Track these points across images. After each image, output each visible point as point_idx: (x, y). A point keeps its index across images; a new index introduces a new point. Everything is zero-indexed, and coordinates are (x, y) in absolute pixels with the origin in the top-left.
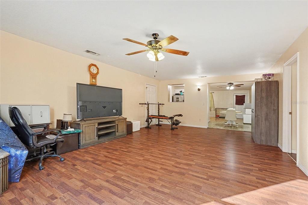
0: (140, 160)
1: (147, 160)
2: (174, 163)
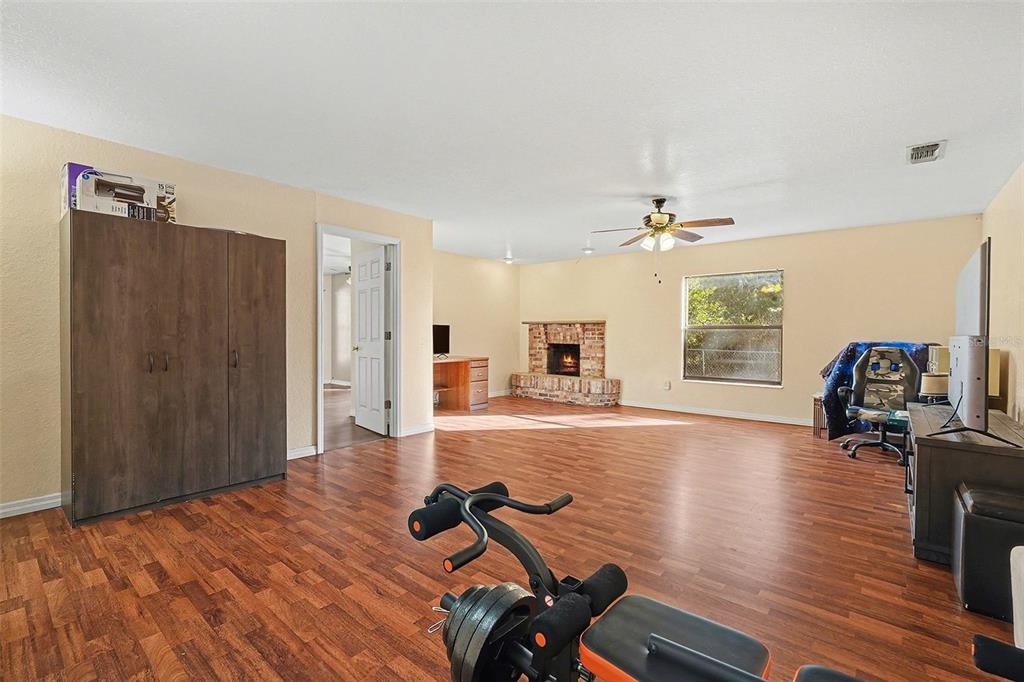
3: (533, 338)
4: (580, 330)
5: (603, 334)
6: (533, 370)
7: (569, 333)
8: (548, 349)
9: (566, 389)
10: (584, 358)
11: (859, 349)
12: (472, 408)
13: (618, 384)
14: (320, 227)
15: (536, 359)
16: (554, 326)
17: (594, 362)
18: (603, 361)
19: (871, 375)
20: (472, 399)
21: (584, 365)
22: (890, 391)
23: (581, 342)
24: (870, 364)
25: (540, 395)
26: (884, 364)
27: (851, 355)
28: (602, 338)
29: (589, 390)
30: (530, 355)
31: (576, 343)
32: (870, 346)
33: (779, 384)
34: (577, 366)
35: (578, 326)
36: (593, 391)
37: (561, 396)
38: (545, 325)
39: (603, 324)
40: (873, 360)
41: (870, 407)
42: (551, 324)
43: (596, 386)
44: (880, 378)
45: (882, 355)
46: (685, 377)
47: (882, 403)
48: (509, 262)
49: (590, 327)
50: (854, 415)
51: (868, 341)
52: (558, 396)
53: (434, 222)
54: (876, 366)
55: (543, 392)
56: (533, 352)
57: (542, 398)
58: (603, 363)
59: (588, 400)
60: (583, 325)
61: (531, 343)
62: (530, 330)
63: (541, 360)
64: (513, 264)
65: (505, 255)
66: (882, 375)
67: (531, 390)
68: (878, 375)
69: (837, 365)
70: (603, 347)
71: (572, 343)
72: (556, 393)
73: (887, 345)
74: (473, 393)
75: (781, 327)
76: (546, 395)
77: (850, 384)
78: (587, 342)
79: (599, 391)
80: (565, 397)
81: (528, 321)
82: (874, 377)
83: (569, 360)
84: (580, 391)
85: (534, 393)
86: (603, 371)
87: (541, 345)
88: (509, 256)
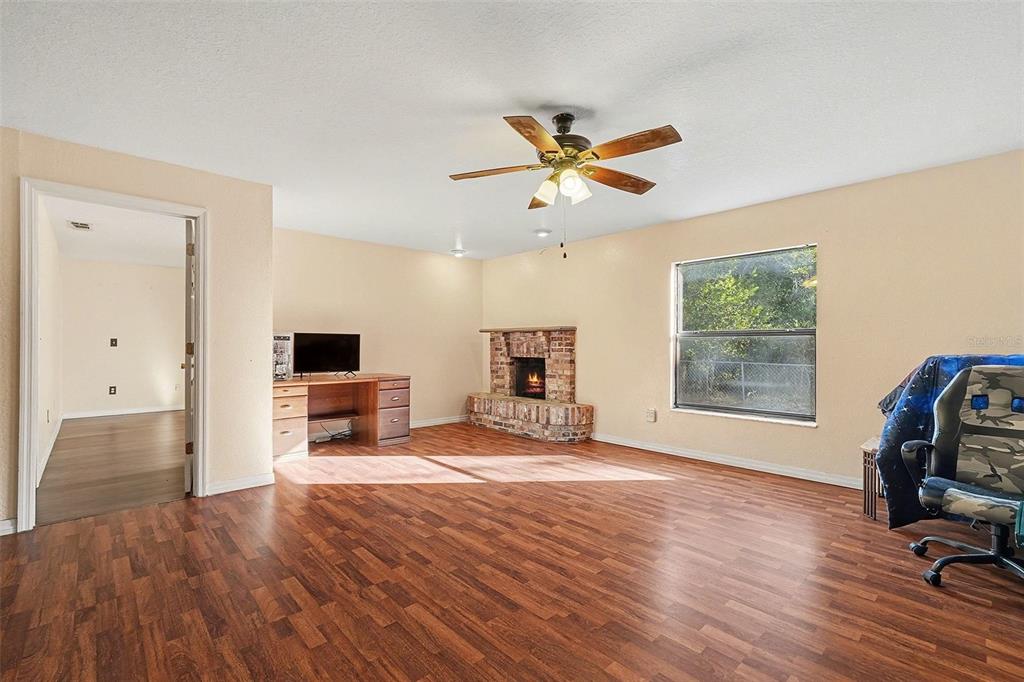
0: (616, 557)
1: (589, 553)
2: (502, 537)
3: (495, 349)
4: (543, 339)
5: (572, 344)
6: (494, 390)
7: (533, 344)
8: (511, 364)
9: (522, 417)
10: (551, 376)
11: (945, 369)
12: (380, 443)
13: (590, 411)
14: (25, 186)
15: (498, 377)
16: (517, 335)
17: (560, 382)
18: (572, 381)
19: (970, 418)
20: (381, 431)
21: (551, 385)
22: (1013, 452)
23: (546, 356)
24: (968, 396)
25: (495, 423)
26: (998, 397)
27: (929, 378)
28: (571, 351)
29: (548, 419)
30: (492, 371)
31: (541, 357)
32: (967, 362)
33: (812, 419)
34: (543, 385)
35: (540, 334)
36: (553, 420)
37: (517, 426)
38: (506, 334)
39: (572, 331)
40: (974, 389)
41: (970, 483)
42: (513, 332)
43: (557, 415)
44: (989, 424)
45: (993, 381)
46: (676, 405)
47: (995, 475)
48: (459, 255)
49: (555, 335)
50: (935, 500)
51: (963, 352)
52: (513, 426)
53: (275, 191)
54: (980, 402)
55: (497, 419)
56: (494, 367)
57: (497, 427)
58: (572, 382)
59: (547, 433)
60: (548, 332)
61: (493, 356)
62: (492, 340)
63: (503, 377)
64: (464, 258)
65: (454, 244)
66: (994, 419)
67: (485, 416)
68: (984, 418)
69: (904, 395)
70: (572, 362)
71: (536, 356)
72: (511, 422)
73: (1001, 361)
74: (383, 422)
75: (813, 333)
76: (501, 424)
77: (926, 434)
78: (553, 354)
79: (561, 421)
80: (522, 428)
81: (488, 328)
82: (978, 423)
83: (535, 379)
84: (537, 421)
85: (488, 420)
86: (572, 394)
87: (503, 359)
88: (459, 247)
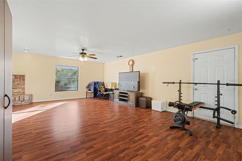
5: (24, 79)
10: (15, 88)
21: (15, 91)
33: (78, 90)
36: (25, 99)
39: (24, 76)
46: (55, 91)
47: (102, 91)
58: (24, 89)
66: (101, 87)
70: (24, 84)
78: (16, 82)
79: (28, 99)
